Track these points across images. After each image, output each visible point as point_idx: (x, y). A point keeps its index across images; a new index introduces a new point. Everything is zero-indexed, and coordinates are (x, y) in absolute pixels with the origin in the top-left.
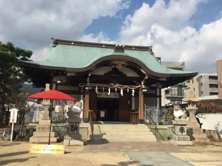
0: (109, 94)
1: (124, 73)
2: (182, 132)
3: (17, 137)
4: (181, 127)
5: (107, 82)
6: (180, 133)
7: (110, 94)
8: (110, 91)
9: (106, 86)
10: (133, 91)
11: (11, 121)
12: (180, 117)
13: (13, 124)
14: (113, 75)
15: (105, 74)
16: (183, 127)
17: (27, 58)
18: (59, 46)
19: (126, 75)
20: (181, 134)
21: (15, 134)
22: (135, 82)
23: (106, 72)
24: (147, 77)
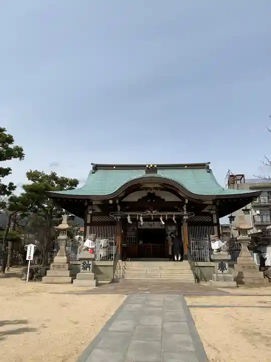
1: (162, 198)
2: (222, 270)
3: (35, 276)
4: (220, 263)
6: (219, 271)
11: (27, 259)
12: (219, 250)
13: (30, 261)
14: (149, 201)
15: (139, 200)
16: (224, 263)
17: (74, 187)
19: (164, 200)
20: (221, 272)
21: (32, 273)
22: (176, 207)
23: (140, 197)
24: (187, 201)
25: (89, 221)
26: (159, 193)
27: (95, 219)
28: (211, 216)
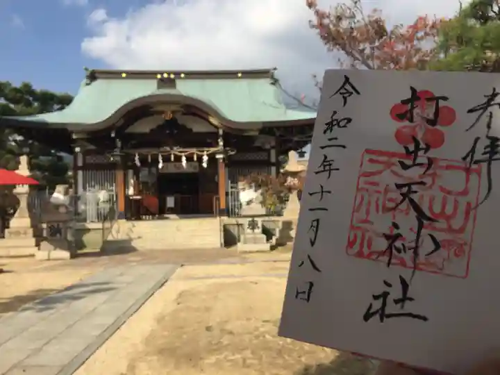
0: (160, 166)
1: (188, 127)
2: (253, 228)
4: (250, 219)
5: (158, 145)
6: (249, 231)
7: (163, 167)
8: (161, 161)
9: (154, 151)
10: (205, 158)
14: (168, 132)
15: (152, 130)
16: (256, 219)
18: (99, 83)
19: (191, 130)
20: (251, 232)
23: (153, 126)
24: (221, 132)
25: (80, 163)
26: (182, 120)
27: (90, 160)
28: (268, 151)
